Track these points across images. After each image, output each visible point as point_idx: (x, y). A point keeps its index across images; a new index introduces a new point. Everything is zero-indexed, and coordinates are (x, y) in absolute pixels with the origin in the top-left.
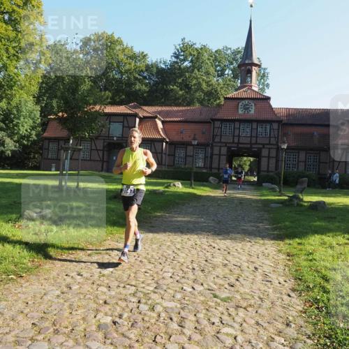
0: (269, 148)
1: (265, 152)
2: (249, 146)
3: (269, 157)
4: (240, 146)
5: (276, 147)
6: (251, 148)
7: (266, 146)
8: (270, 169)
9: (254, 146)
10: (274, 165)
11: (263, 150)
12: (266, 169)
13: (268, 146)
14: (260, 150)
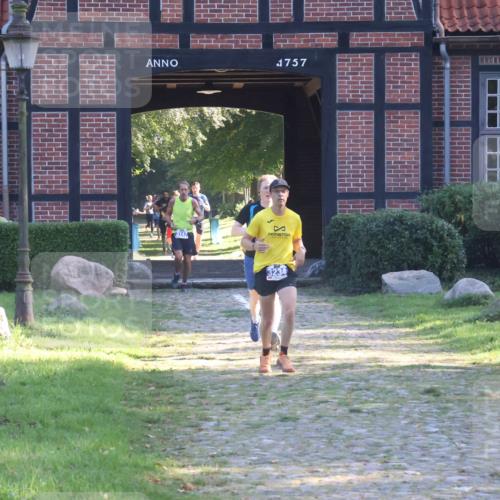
0: (380, 53)
1: (352, 79)
2: (252, 42)
3: (380, 107)
4: (198, 42)
5: (416, 38)
6: (270, 53)
7: (356, 39)
8: (390, 183)
9: (281, 42)
10: (414, 157)
11: (344, 65)
12: (365, 183)
13: (371, 38)
14: (323, 63)
